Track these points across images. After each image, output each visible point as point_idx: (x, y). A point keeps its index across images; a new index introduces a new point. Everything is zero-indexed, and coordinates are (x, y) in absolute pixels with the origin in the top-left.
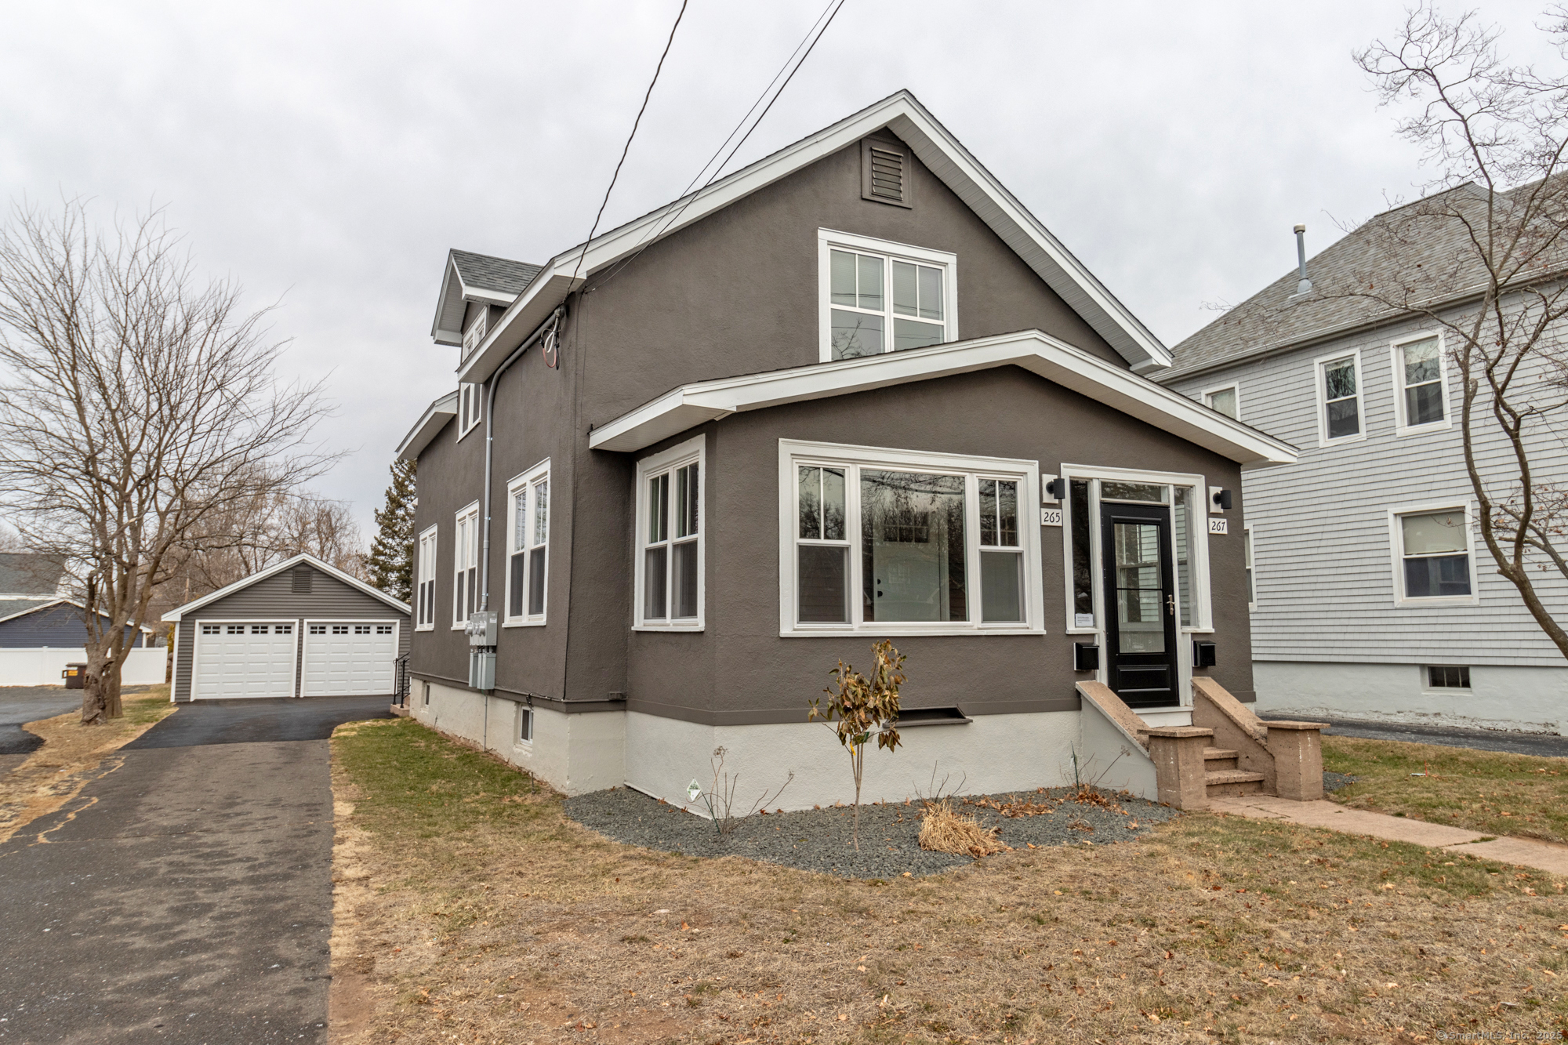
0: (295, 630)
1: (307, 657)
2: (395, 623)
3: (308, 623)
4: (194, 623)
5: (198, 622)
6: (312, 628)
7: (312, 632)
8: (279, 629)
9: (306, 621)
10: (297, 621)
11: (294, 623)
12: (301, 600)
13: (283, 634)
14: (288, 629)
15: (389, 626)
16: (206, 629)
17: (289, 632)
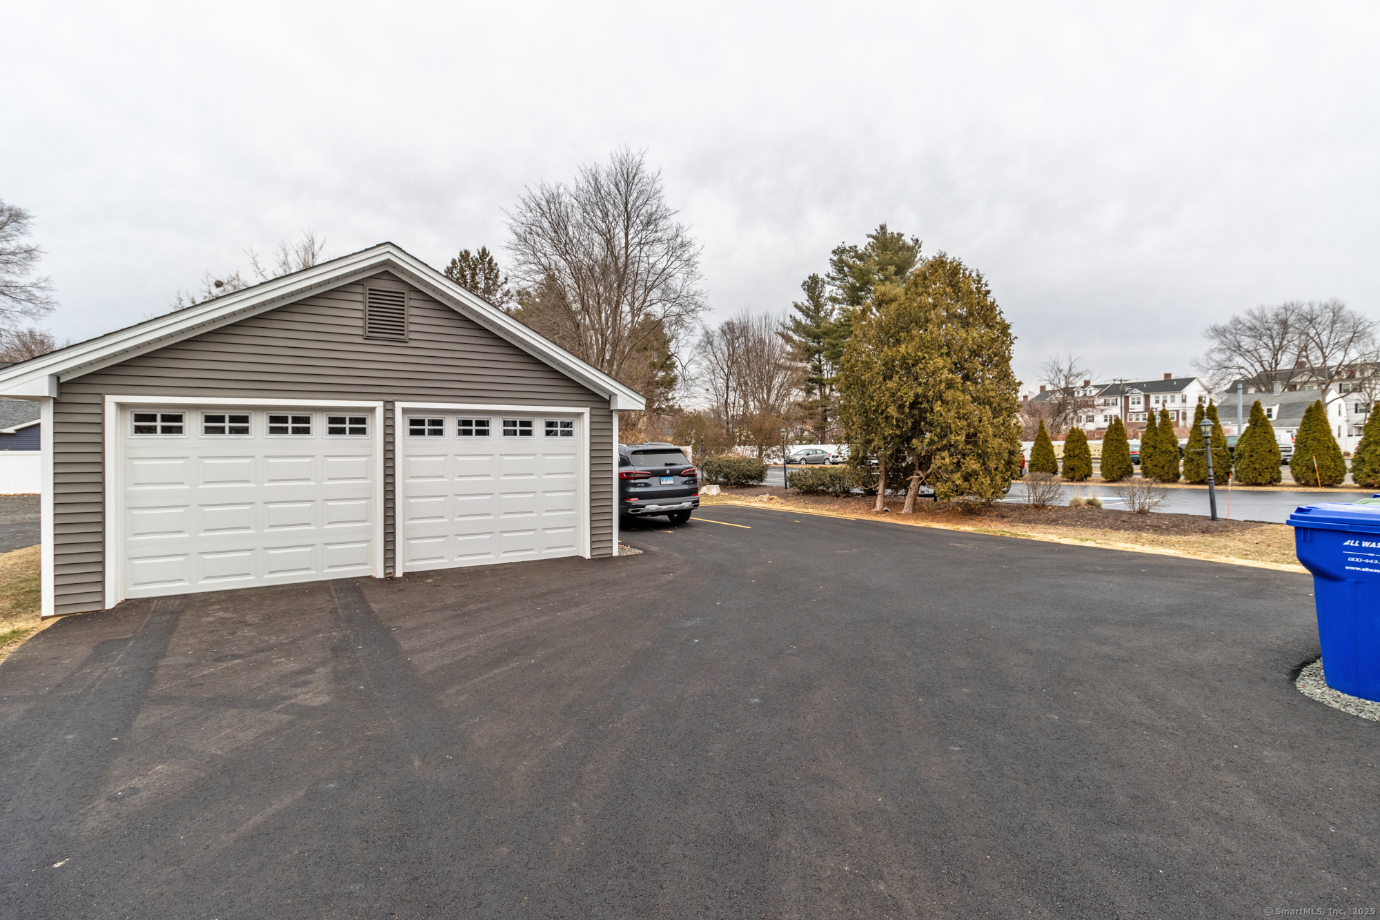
0: (376, 425)
1: (405, 486)
2: (580, 415)
3: (405, 411)
4: (102, 405)
5: (111, 401)
6: (413, 422)
7: (413, 432)
8: (337, 426)
9: (399, 406)
10: (379, 405)
11: (373, 410)
12: (384, 355)
13: (347, 436)
14: (359, 425)
15: (567, 420)
16: (144, 423)
17: (363, 431)
